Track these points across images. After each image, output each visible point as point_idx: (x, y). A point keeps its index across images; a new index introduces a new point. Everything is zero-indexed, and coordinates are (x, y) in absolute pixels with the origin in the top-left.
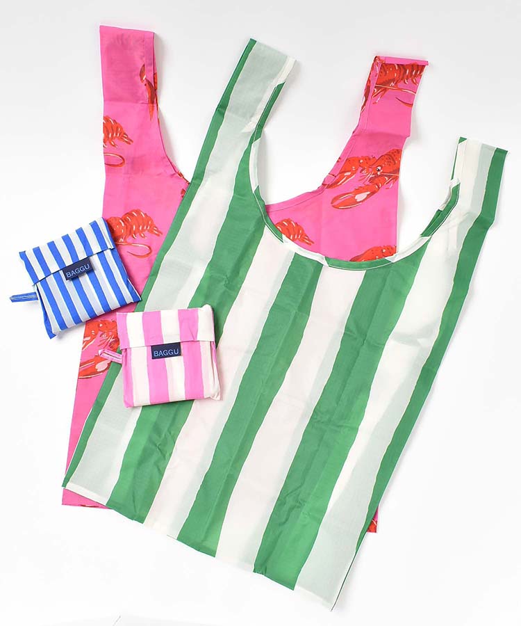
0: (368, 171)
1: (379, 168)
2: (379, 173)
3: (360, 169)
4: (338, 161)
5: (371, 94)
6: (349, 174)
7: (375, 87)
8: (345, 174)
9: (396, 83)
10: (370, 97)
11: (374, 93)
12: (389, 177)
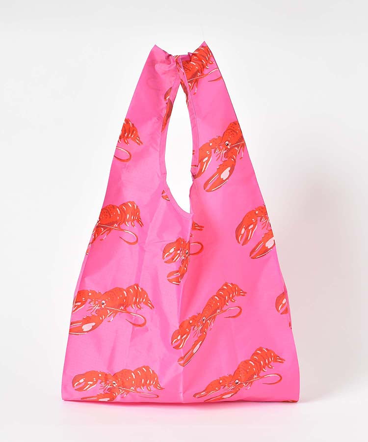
0: (220, 150)
1: (227, 142)
2: (229, 147)
3: (213, 150)
4: (193, 154)
5: (188, 89)
6: (206, 159)
7: (188, 82)
8: (204, 161)
9: (201, 72)
10: (189, 91)
11: (190, 87)
12: (238, 146)
